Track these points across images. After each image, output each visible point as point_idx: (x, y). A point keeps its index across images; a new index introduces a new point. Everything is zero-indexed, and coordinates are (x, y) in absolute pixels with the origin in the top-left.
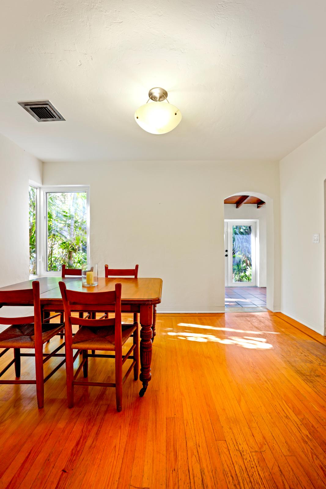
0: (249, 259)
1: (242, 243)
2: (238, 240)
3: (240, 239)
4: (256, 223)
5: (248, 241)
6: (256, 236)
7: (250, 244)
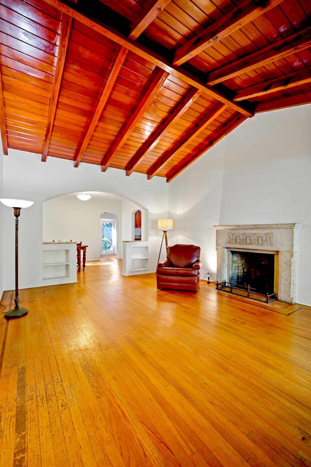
0: (111, 240)
1: (107, 231)
2: (105, 229)
3: (107, 229)
4: (114, 221)
5: (111, 230)
6: (114, 227)
7: (111, 232)
